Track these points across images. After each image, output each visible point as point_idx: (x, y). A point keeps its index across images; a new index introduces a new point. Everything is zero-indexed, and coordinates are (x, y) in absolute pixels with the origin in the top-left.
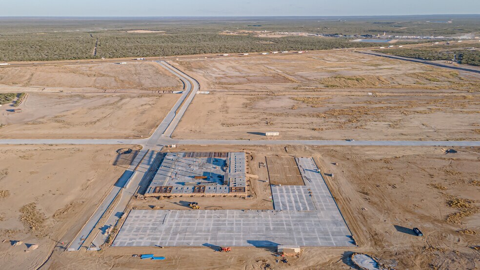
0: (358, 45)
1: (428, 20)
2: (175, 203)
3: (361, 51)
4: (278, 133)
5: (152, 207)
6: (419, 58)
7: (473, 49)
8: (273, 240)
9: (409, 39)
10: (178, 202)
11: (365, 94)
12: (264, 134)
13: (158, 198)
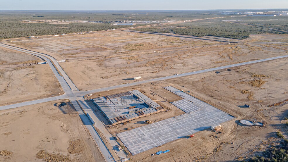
0: (116, 27)
1: (138, 13)
2: (135, 124)
3: (125, 30)
4: (141, 77)
5: (127, 129)
6: (156, 32)
7: (173, 27)
8: (204, 125)
9: (140, 23)
10: (136, 123)
11: (152, 52)
12: (133, 79)
13: (123, 124)
